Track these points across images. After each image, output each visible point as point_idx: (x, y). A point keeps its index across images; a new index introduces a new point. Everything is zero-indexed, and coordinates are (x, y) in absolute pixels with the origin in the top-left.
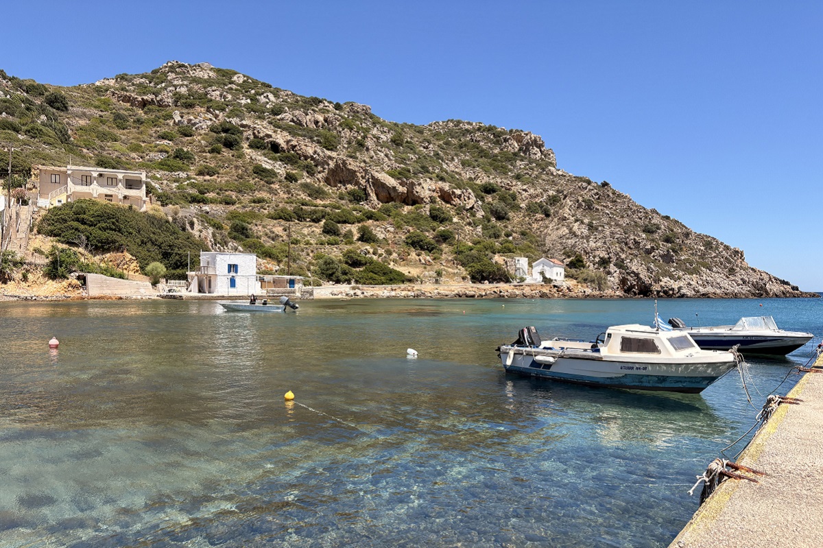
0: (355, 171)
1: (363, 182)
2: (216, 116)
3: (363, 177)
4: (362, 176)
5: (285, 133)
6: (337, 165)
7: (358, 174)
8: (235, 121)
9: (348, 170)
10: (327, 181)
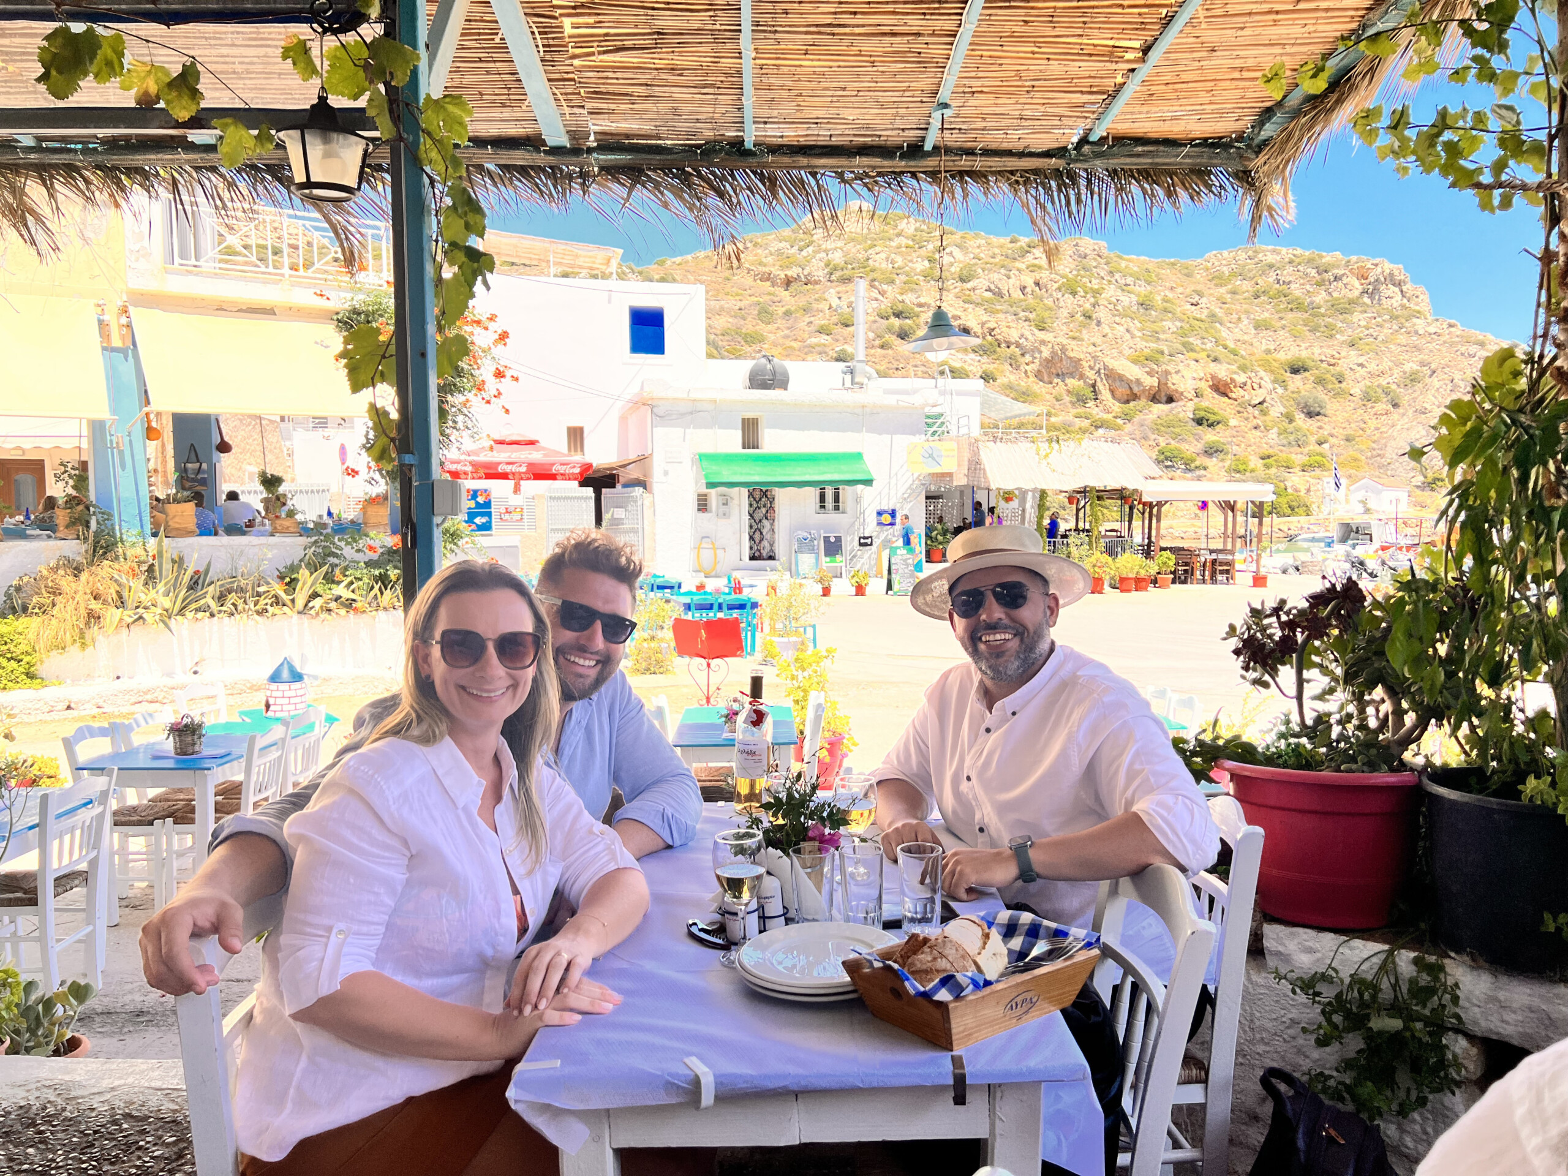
0: (1080, 360)
1: (1091, 375)
2: (882, 293)
3: (1091, 368)
4: (1090, 366)
5: (980, 311)
6: (1054, 353)
7: (1084, 363)
8: (909, 298)
9: (1070, 358)
10: (1038, 375)
